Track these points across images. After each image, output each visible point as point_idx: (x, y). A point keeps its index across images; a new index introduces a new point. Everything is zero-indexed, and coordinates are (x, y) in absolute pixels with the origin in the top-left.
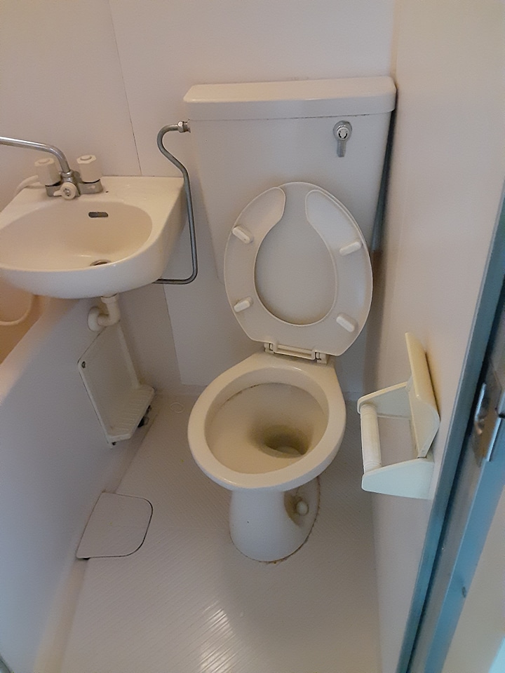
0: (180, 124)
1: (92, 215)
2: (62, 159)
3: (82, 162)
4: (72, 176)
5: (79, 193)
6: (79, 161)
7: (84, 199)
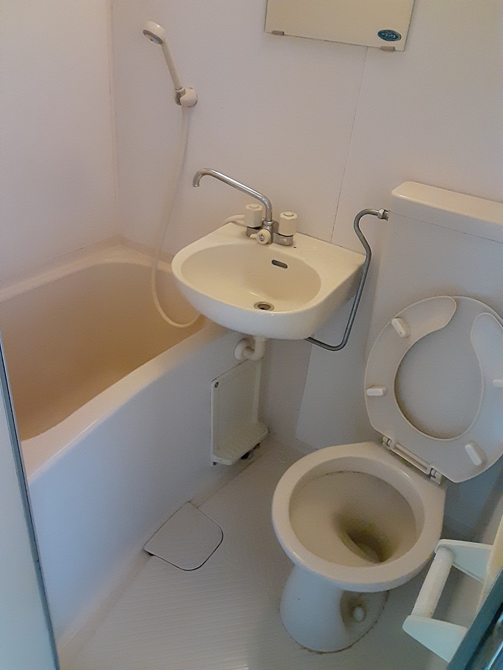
0: (381, 212)
1: (274, 262)
2: (269, 209)
3: (285, 217)
4: (272, 225)
5: (271, 241)
6: (282, 216)
7: (274, 247)
